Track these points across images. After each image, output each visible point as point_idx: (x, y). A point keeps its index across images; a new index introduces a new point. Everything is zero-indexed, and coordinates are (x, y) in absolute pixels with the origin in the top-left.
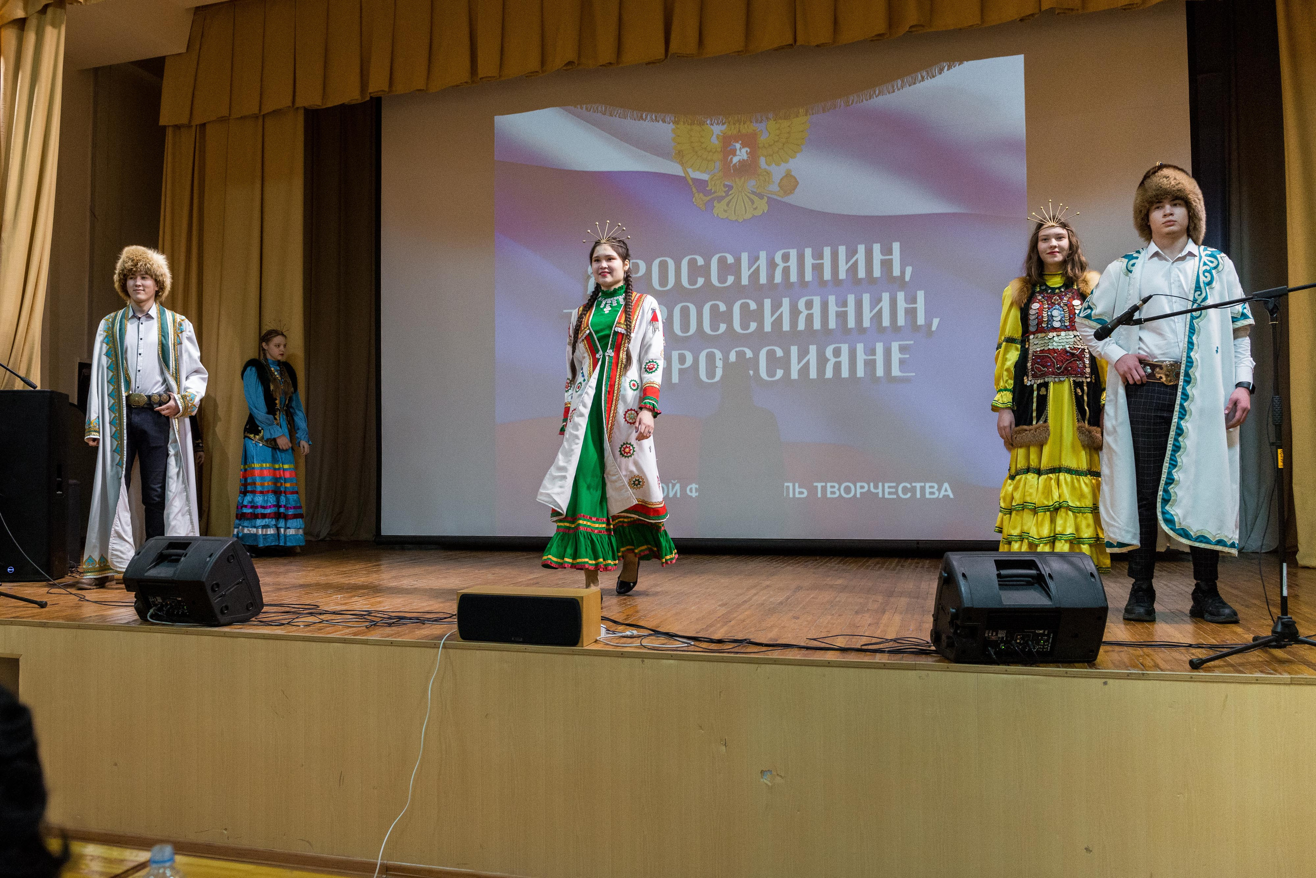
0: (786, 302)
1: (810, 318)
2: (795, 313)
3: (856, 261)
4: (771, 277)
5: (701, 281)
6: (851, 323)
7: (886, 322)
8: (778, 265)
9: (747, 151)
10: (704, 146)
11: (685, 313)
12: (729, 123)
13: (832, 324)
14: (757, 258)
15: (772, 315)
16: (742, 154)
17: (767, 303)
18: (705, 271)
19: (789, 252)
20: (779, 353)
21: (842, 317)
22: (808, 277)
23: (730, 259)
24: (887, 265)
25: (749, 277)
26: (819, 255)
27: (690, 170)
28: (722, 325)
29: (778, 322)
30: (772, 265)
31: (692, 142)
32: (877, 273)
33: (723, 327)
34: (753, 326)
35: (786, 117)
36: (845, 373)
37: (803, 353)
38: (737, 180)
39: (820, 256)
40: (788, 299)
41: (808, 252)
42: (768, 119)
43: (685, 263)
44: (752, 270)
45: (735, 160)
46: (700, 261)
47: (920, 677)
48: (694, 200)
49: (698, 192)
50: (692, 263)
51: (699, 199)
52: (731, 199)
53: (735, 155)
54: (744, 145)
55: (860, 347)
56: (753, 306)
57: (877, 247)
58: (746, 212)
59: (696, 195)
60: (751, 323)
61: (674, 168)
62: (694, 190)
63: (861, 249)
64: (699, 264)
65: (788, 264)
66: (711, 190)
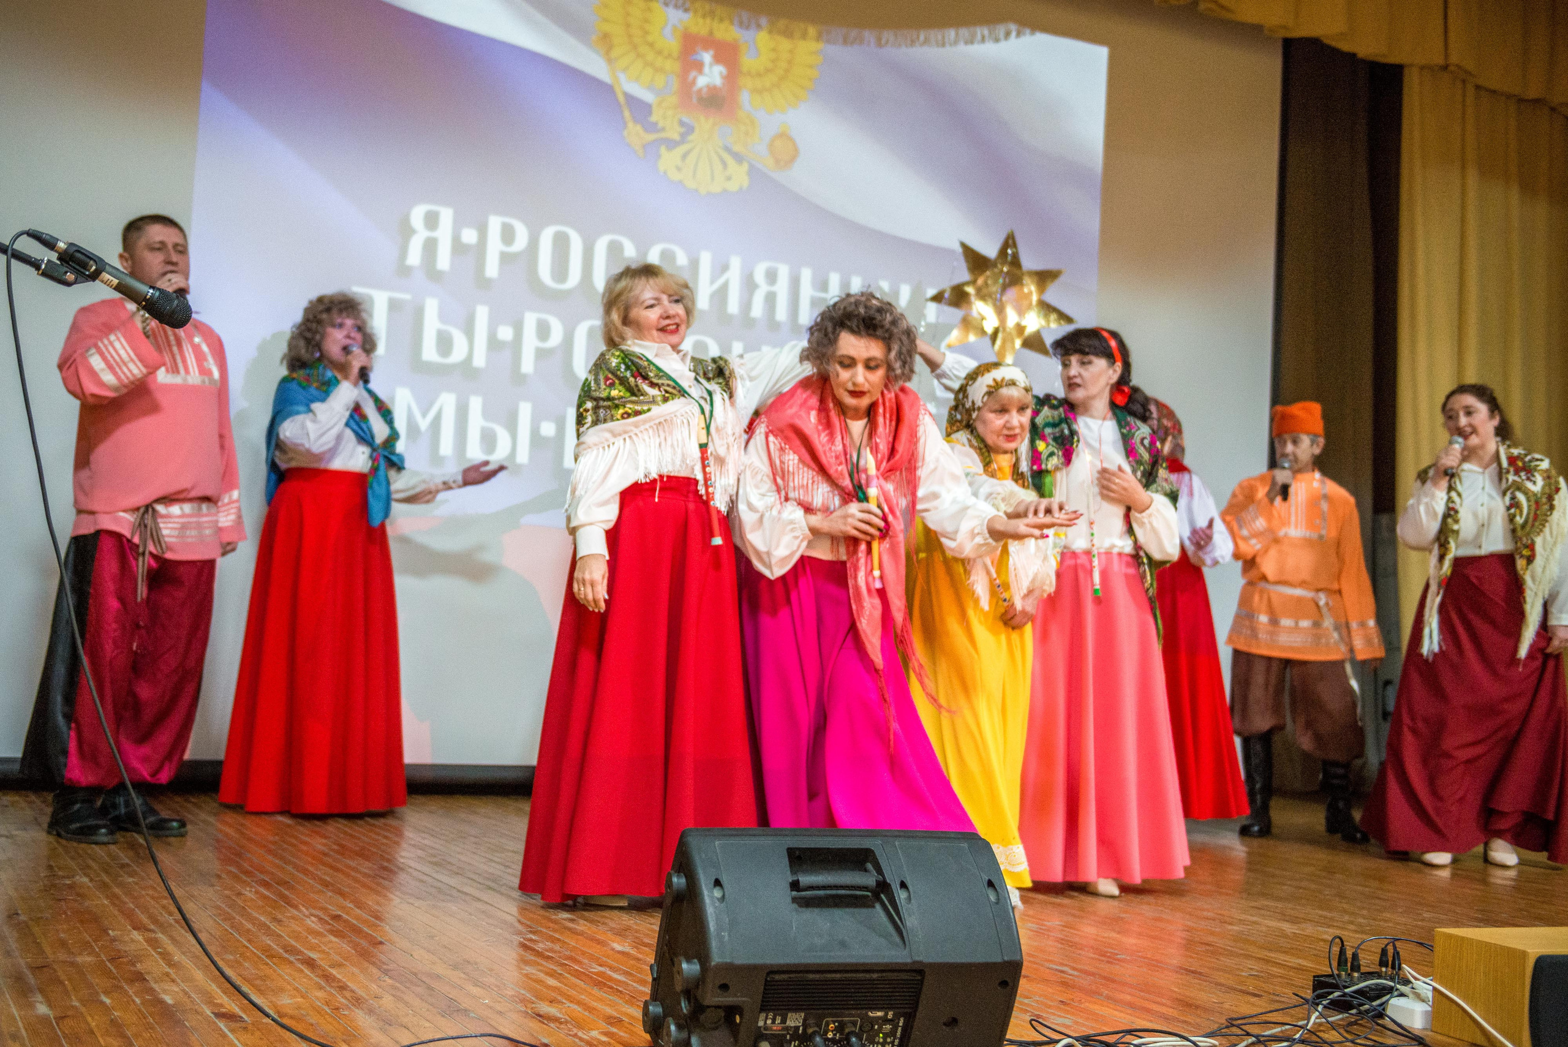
8: (759, 286)
9: (721, 73)
10: (650, 38)
12: (696, 12)
14: (725, 268)
16: (712, 75)
17: (736, 350)
19: (777, 268)
25: (710, 297)
27: (622, 77)
30: (749, 286)
31: (628, 25)
35: (788, 34)
38: (702, 119)
39: (825, 287)
41: (806, 275)
42: (759, 27)
43: (600, 246)
44: (715, 286)
45: (702, 81)
46: (627, 250)
48: (625, 133)
49: (636, 121)
50: (613, 249)
51: (634, 132)
52: (690, 150)
53: (701, 72)
54: (718, 59)
58: (713, 178)
59: (630, 125)
61: (594, 65)
62: (627, 114)
64: (626, 254)
65: (773, 289)
66: (656, 124)
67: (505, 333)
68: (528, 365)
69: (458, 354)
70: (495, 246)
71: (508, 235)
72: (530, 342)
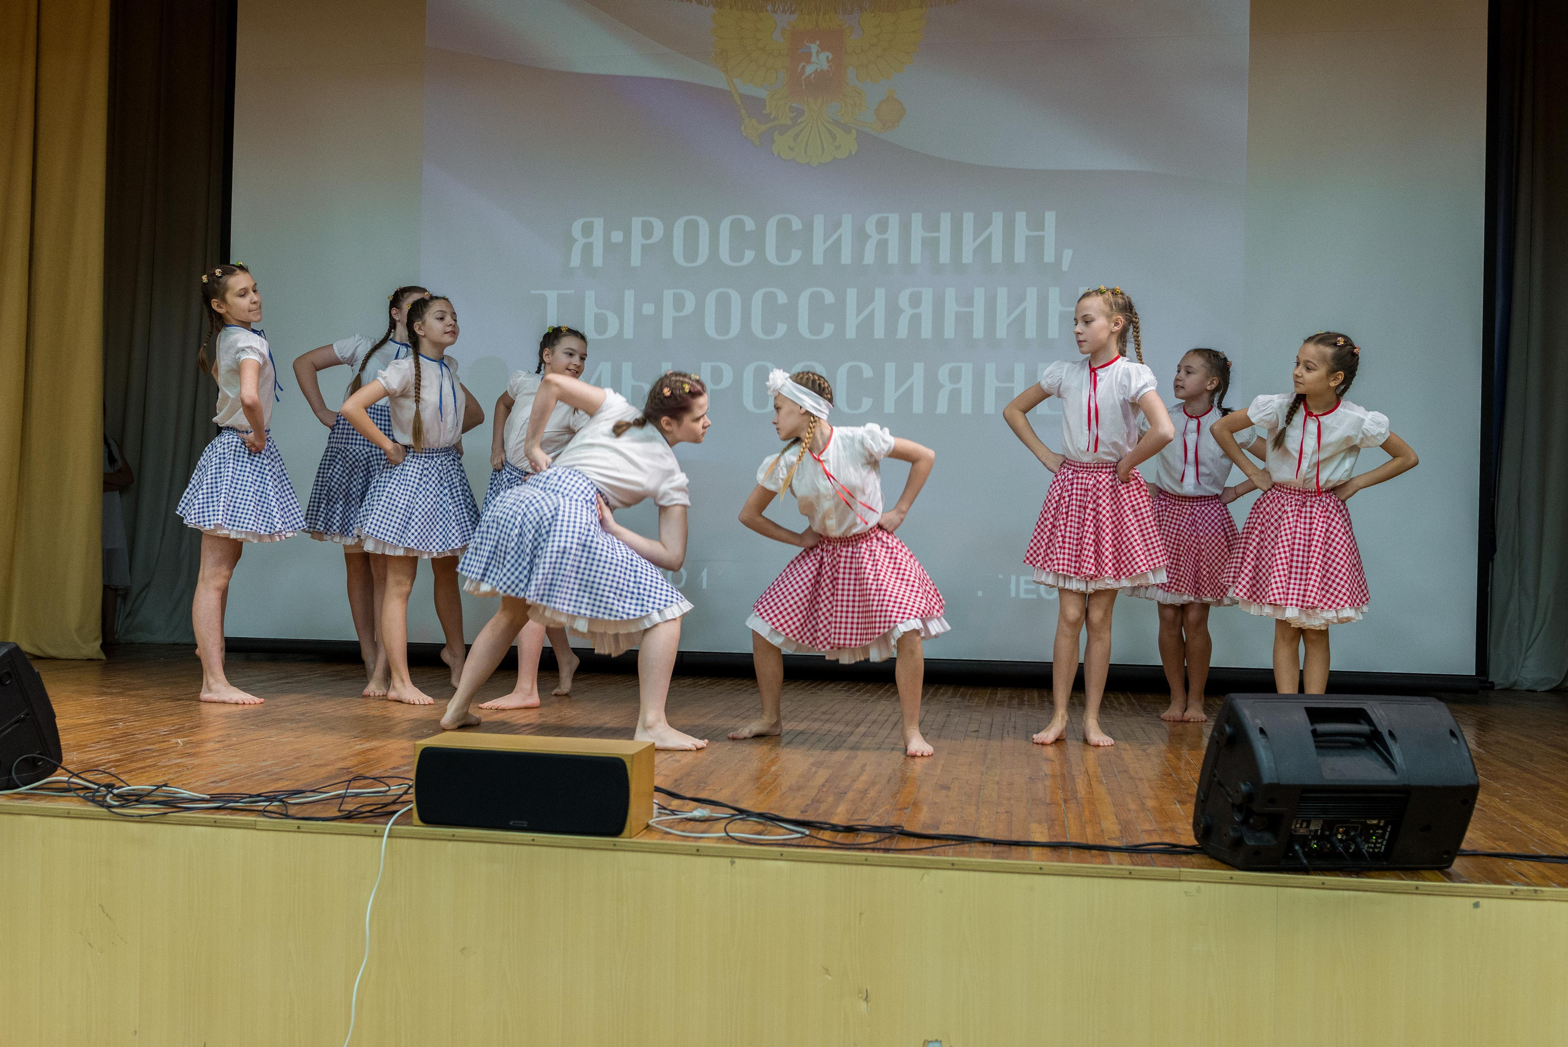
0: (880, 294)
1: (915, 320)
2: (893, 312)
3: (989, 237)
4: (858, 254)
5: (749, 256)
6: (979, 332)
7: (1031, 332)
8: (869, 237)
9: (828, 57)
10: (761, 45)
11: (723, 303)
12: (802, 12)
13: (949, 332)
14: (838, 225)
15: (858, 315)
16: (820, 61)
17: (852, 295)
18: (757, 240)
19: (888, 218)
20: (867, 372)
21: (965, 320)
22: (916, 257)
23: (797, 224)
24: (1035, 245)
25: (825, 252)
26: (933, 225)
27: (738, 82)
28: (779, 325)
29: (866, 325)
30: (861, 237)
31: (742, 38)
32: (1020, 256)
33: (782, 329)
34: (829, 329)
35: (891, 9)
36: (966, 408)
37: (903, 375)
38: (811, 101)
39: (935, 226)
40: (883, 290)
41: (917, 219)
42: (861, 9)
43: (725, 225)
44: (829, 243)
45: (809, 70)
46: (750, 225)
47: (1186, 892)
48: (742, 128)
49: (751, 115)
50: (737, 227)
51: (750, 126)
52: (801, 131)
53: (809, 62)
54: (823, 48)
55: (990, 369)
56: (829, 298)
57: (1021, 218)
58: (823, 151)
59: (747, 120)
60: (826, 325)
61: (713, 77)
62: (743, 111)
63: (998, 218)
64: (747, 229)
65: (885, 236)
66: (770, 114)
67: (648, 309)
68: (667, 333)
69: (612, 331)
70: (637, 240)
71: (647, 230)
72: (669, 313)
